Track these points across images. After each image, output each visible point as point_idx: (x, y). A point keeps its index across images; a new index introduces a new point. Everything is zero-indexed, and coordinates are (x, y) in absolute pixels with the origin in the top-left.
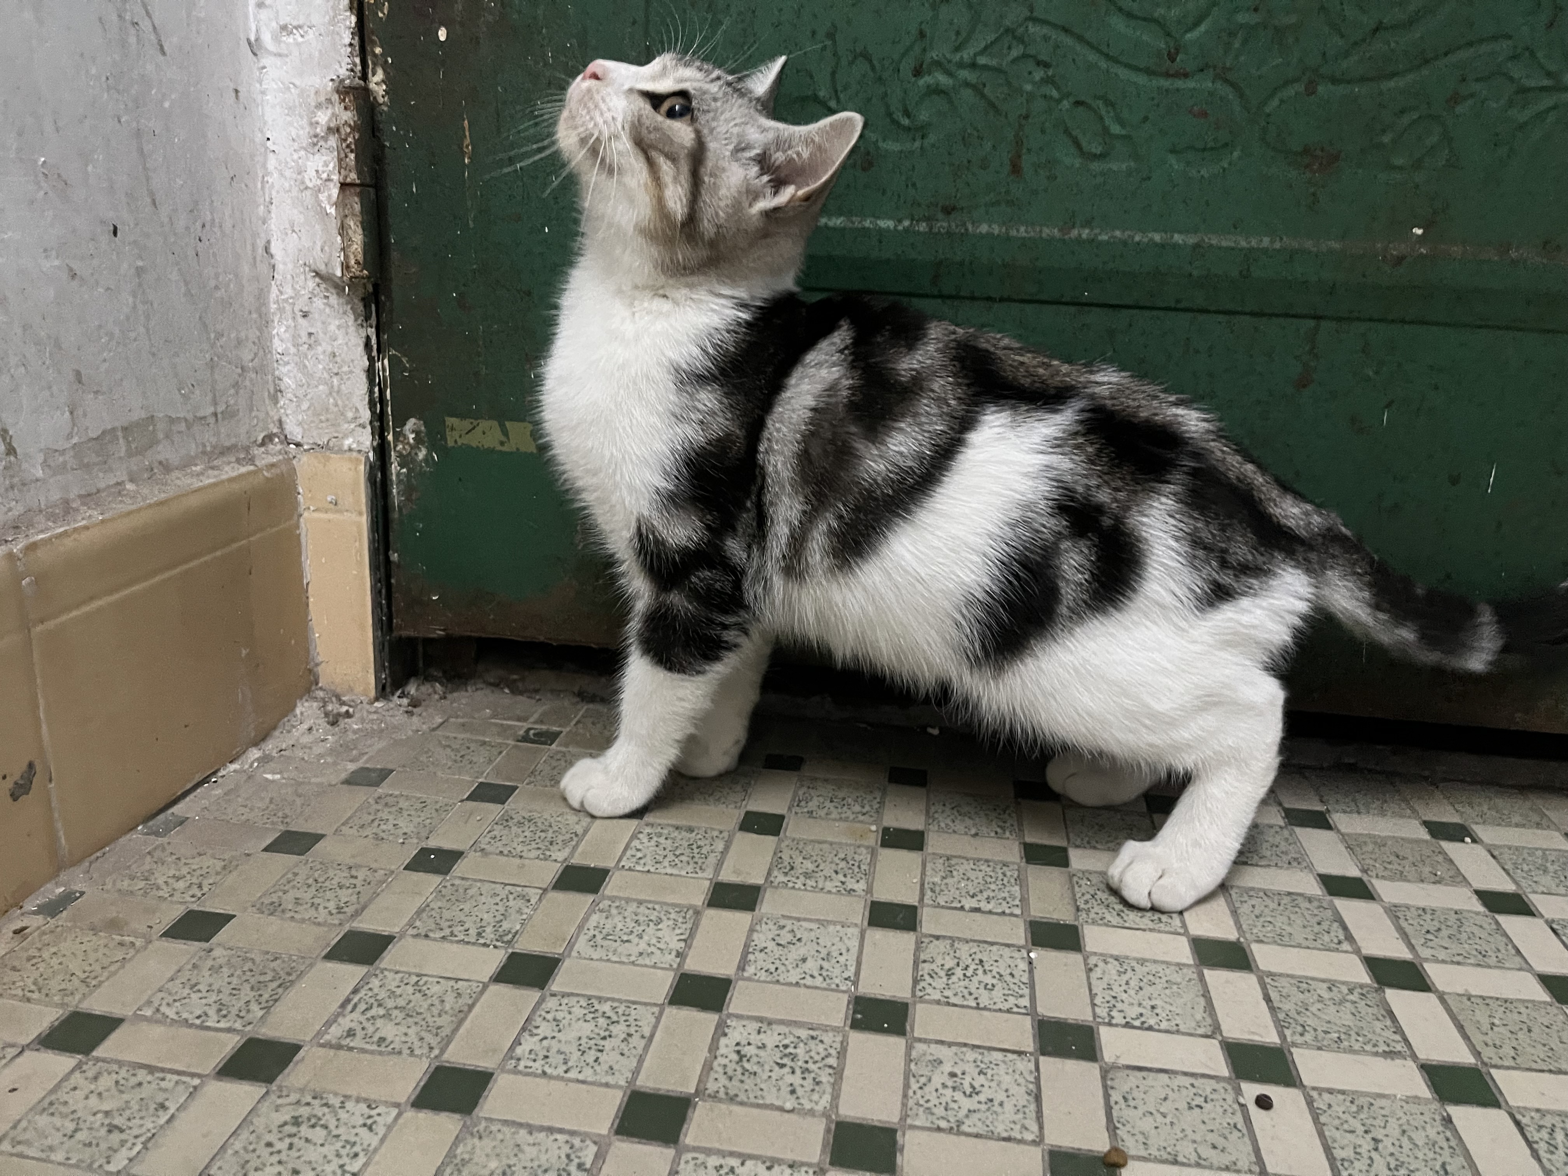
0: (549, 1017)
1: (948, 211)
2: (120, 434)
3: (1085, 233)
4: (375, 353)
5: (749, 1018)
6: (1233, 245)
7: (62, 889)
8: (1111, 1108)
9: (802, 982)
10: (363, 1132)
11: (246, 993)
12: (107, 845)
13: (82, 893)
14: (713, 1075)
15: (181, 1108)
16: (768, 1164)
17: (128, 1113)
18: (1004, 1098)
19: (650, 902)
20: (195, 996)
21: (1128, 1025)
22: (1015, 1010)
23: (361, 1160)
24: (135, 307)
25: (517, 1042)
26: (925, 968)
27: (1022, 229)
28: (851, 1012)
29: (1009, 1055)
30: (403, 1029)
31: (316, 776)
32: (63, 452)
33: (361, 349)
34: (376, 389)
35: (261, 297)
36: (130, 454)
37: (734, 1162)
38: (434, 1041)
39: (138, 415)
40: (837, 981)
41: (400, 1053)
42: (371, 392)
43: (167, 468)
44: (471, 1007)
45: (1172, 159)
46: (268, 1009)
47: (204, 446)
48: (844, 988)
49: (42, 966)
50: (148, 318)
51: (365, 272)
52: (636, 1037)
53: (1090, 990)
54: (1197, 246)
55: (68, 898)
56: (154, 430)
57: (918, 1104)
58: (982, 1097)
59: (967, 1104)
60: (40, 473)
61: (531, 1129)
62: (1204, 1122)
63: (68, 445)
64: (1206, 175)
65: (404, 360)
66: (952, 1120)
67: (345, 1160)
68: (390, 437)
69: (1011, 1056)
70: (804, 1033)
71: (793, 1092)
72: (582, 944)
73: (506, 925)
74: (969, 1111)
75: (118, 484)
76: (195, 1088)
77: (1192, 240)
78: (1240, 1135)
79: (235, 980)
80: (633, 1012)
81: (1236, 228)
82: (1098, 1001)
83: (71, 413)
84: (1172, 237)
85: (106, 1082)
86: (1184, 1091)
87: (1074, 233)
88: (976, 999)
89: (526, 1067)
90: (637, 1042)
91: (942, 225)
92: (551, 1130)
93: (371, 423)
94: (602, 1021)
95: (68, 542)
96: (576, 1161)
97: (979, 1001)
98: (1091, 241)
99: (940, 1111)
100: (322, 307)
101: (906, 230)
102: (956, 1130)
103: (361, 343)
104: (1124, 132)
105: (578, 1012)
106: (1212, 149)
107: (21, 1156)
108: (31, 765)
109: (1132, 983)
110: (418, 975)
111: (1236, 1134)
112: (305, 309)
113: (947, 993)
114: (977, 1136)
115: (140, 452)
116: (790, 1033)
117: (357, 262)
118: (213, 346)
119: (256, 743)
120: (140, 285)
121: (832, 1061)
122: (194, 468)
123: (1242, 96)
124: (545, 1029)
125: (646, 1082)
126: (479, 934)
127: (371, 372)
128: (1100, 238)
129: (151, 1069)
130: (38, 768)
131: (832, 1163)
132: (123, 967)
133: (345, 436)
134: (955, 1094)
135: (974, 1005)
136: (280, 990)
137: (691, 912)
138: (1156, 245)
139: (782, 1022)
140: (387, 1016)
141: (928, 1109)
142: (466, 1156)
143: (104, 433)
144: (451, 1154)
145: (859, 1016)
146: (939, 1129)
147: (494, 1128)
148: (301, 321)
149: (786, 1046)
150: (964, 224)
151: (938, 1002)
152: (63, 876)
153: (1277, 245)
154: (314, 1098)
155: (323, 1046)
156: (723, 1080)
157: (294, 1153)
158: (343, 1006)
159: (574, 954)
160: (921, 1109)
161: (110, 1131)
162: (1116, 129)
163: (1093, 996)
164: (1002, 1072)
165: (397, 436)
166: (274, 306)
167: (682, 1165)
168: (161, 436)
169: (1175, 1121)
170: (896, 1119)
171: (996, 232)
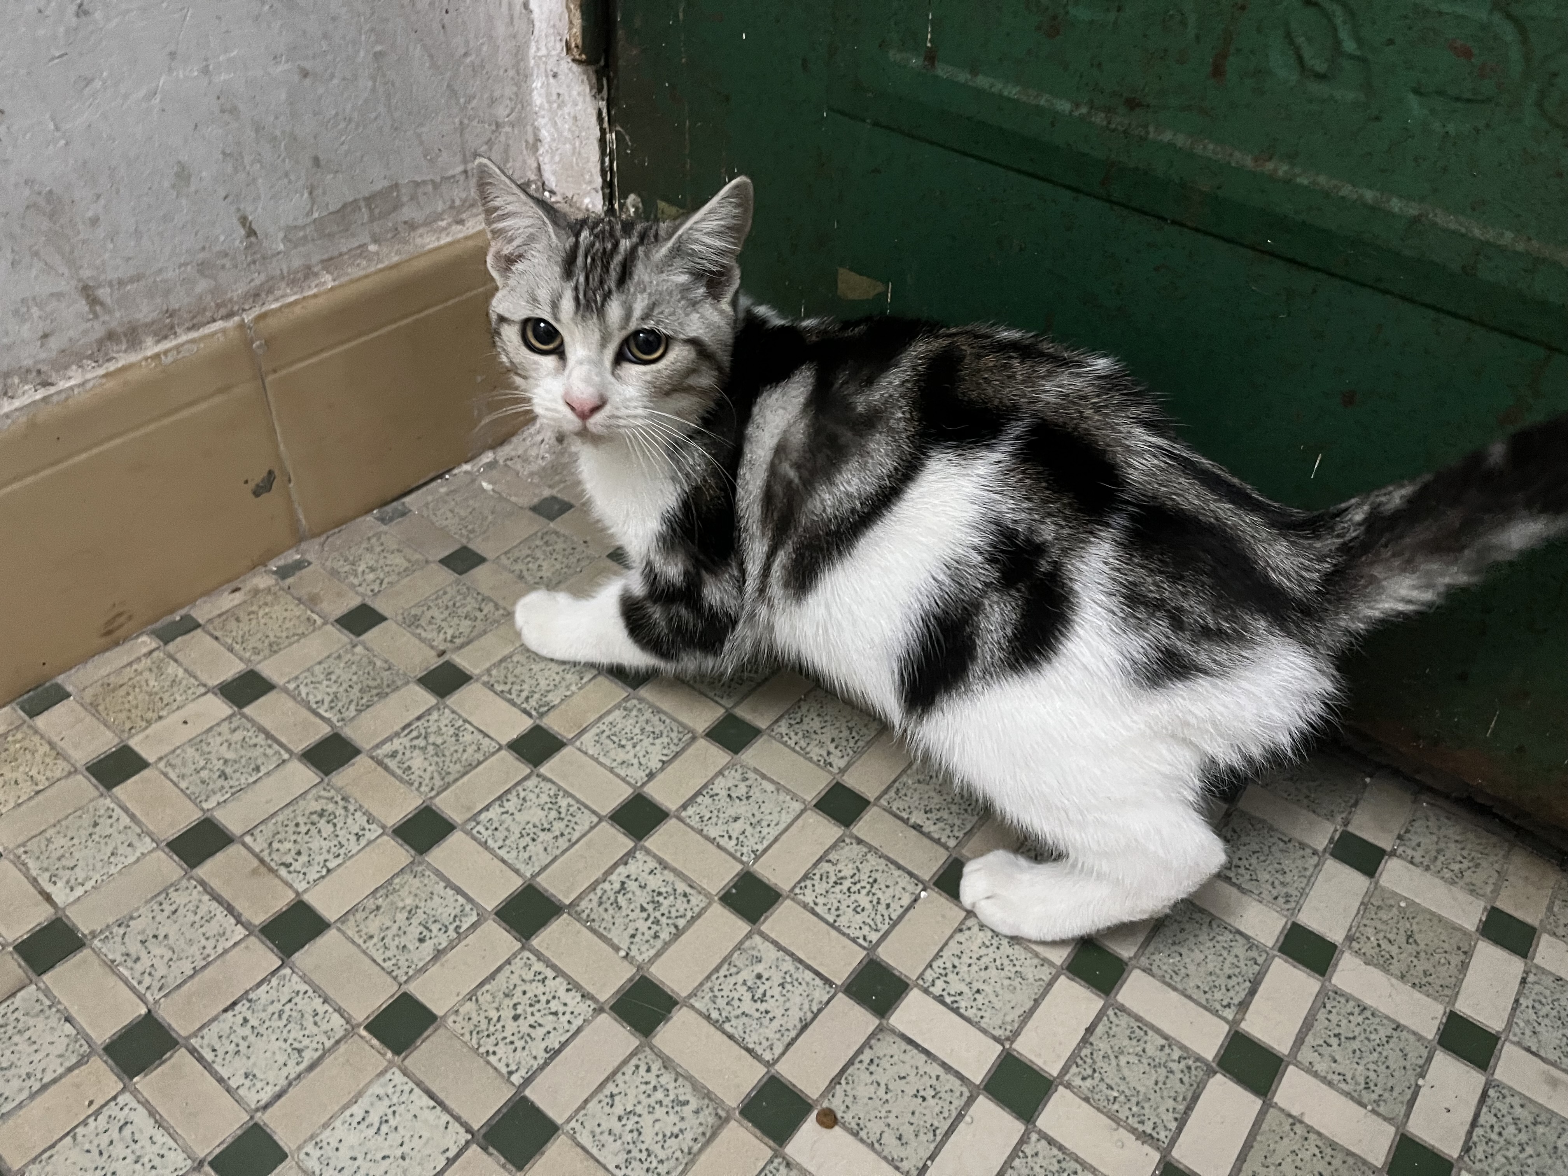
0: (522, 794)
1: (1132, 104)
2: (362, 204)
3: (1283, 169)
4: (606, 125)
5: (655, 856)
6: (1463, 230)
7: (298, 557)
8: (853, 1064)
9: (718, 839)
10: (353, 838)
11: (355, 693)
12: (342, 524)
13: (310, 563)
14: (592, 896)
15: (268, 774)
16: (570, 987)
17: (236, 766)
18: (779, 1016)
19: (665, 713)
20: (325, 683)
21: (940, 999)
22: (861, 941)
23: (339, 860)
24: (374, 90)
25: (487, 808)
26: (825, 866)
27: (1211, 147)
28: (731, 884)
29: (817, 979)
30: (426, 764)
31: (516, 495)
32: (304, 227)
33: (594, 119)
34: (607, 159)
35: (519, 54)
36: (372, 220)
37: (550, 973)
38: (438, 783)
39: (380, 185)
40: (745, 850)
41: (412, 784)
42: (603, 162)
43: (412, 226)
44: (479, 763)
45: (1413, 100)
46: (359, 711)
47: (453, 201)
48: (744, 859)
49: (254, 622)
50: (389, 97)
51: (584, 57)
52: (566, 838)
53: (941, 950)
54: (1416, 220)
55: (299, 565)
56: (398, 196)
57: (712, 990)
58: (763, 1007)
59: (748, 1006)
60: (281, 247)
61: (449, 884)
62: (913, 1113)
63: (309, 220)
64: (1452, 132)
65: (627, 138)
66: (724, 1015)
67: (330, 856)
68: (616, 206)
69: (818, 981)
70: (681, 887)
71: (633, 936)
72: (588, 738)
73: (550, 697)
74: (743, 1013)
75: (360, 246)
76: (284, 761)
77: (1413, 210)
78: (932, 1138)
79: (355, 678)
80: (579, 815)
81: (1474, 209)
82: (939, 963)
83: (311, 193)
84: (1388, 201)
85: (238, 736)
86: (926, 1078)
87: (1270, 166)
88: (838, 916)
89: (478, 832)
90: (563, 843)
91: (1120, 120)
92: (459, 891)
93: (602, 188)
94: (553, 814)
95: (298, 310)
96: (458, 923)
97: (838, 919)
98: (1287, 182)
99: (721, 1003)
100: (566, 71)
101: (1082, 118)
102: (718, 1025)
103: (594, 113)
104: (1358, 53)
105: (544, 798)
106: (1469, 101)
107: (165, 775)
108: (270, 473)
109: (983, 960)
110: (465, 721)
111: (930, 1136)
112: (555, 70)
113: (820, 900)
114: (731, 1037)
115: (384, 215)
116: (673, 884)
117: (577, 47)
118: (464, 108)
119: (493, 447)
120: (379, 68)
121: (681, 923)
122: (440, 223)
123: (1525, 41)
124: (510, 806)
125: (544, 882)
126: (527, 698)
127: (602, 141)
128: (1298, 180)
129: (268, 735)
130: (277, 473)
131: (611, 1008)
132: (298, 641)
133: (585, 195)
134: (745, 994)
135: (831, 921)
136: (376, 699)
137: (690, 735)
138: (1365, 205)
139: (674, 871)
140: (423, 749)
141: (715, 996)
142: (397, 887)
143: (344, 206)
144: (390, 881)
145: (734, 891)
146: (708, 1018)
147: (427, 873)
148: (551, 80)
149: (660, 894)
150: (1146, 127)
151: (805, 906)
152: (304, 546)
153: (1520, 247)
154: (343, 799)
155: (372, 758)
156: (595, 903)
157: (306, 838)
158: (404, 729)
159: (578, 743)
160: (711, 994)
161: (220, 776)
162: (1350, 46)
163: (938, 956)
164: (797, 992)
165: (622, 206)
166: (532, 62)
167: (517, 960)
168: (405, 199)
169: (891, 1101)
170: (684, 994)
171: (1179, 144)
